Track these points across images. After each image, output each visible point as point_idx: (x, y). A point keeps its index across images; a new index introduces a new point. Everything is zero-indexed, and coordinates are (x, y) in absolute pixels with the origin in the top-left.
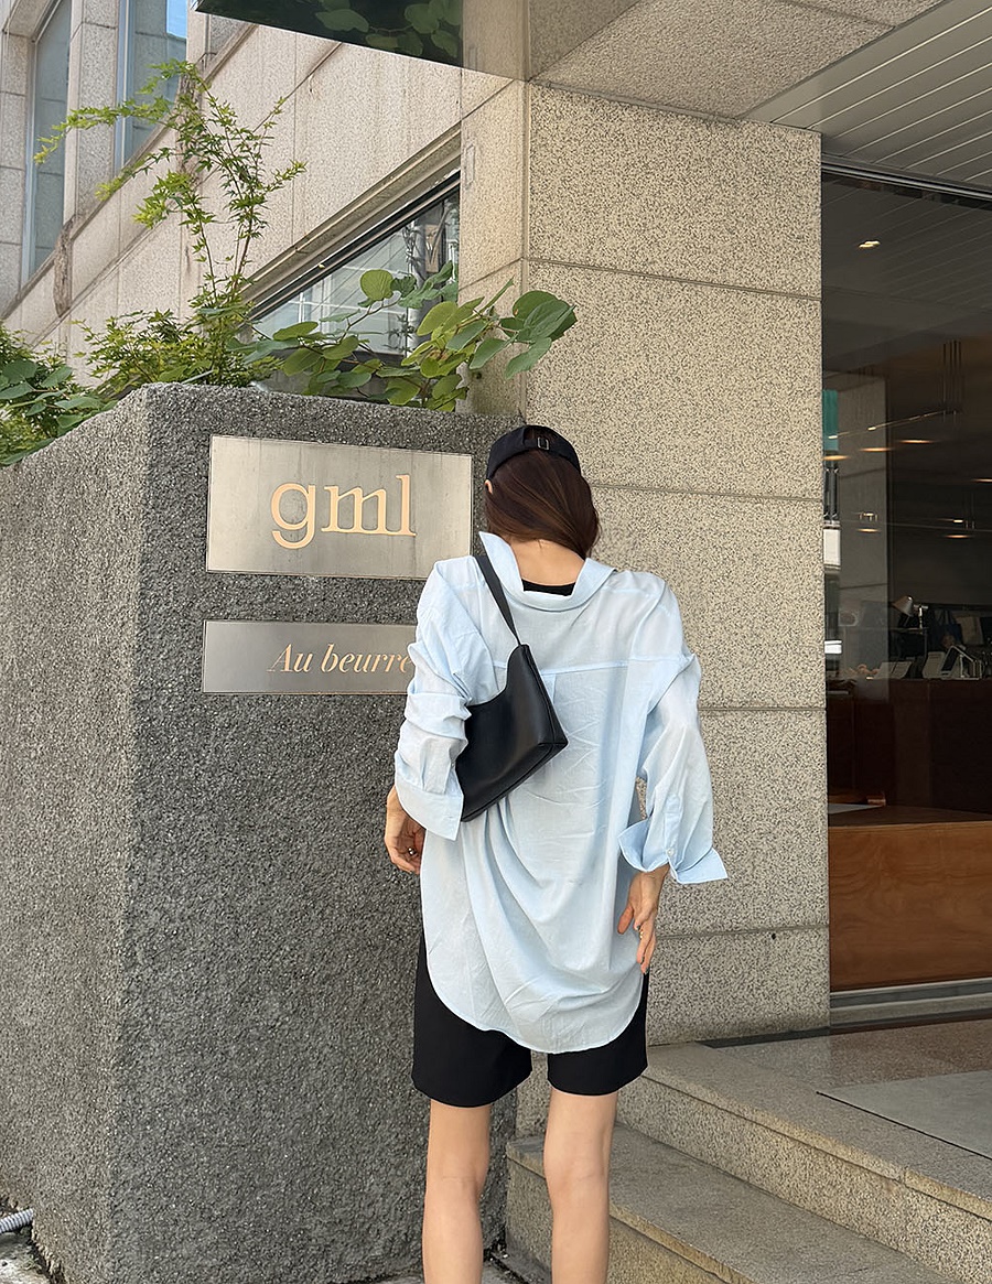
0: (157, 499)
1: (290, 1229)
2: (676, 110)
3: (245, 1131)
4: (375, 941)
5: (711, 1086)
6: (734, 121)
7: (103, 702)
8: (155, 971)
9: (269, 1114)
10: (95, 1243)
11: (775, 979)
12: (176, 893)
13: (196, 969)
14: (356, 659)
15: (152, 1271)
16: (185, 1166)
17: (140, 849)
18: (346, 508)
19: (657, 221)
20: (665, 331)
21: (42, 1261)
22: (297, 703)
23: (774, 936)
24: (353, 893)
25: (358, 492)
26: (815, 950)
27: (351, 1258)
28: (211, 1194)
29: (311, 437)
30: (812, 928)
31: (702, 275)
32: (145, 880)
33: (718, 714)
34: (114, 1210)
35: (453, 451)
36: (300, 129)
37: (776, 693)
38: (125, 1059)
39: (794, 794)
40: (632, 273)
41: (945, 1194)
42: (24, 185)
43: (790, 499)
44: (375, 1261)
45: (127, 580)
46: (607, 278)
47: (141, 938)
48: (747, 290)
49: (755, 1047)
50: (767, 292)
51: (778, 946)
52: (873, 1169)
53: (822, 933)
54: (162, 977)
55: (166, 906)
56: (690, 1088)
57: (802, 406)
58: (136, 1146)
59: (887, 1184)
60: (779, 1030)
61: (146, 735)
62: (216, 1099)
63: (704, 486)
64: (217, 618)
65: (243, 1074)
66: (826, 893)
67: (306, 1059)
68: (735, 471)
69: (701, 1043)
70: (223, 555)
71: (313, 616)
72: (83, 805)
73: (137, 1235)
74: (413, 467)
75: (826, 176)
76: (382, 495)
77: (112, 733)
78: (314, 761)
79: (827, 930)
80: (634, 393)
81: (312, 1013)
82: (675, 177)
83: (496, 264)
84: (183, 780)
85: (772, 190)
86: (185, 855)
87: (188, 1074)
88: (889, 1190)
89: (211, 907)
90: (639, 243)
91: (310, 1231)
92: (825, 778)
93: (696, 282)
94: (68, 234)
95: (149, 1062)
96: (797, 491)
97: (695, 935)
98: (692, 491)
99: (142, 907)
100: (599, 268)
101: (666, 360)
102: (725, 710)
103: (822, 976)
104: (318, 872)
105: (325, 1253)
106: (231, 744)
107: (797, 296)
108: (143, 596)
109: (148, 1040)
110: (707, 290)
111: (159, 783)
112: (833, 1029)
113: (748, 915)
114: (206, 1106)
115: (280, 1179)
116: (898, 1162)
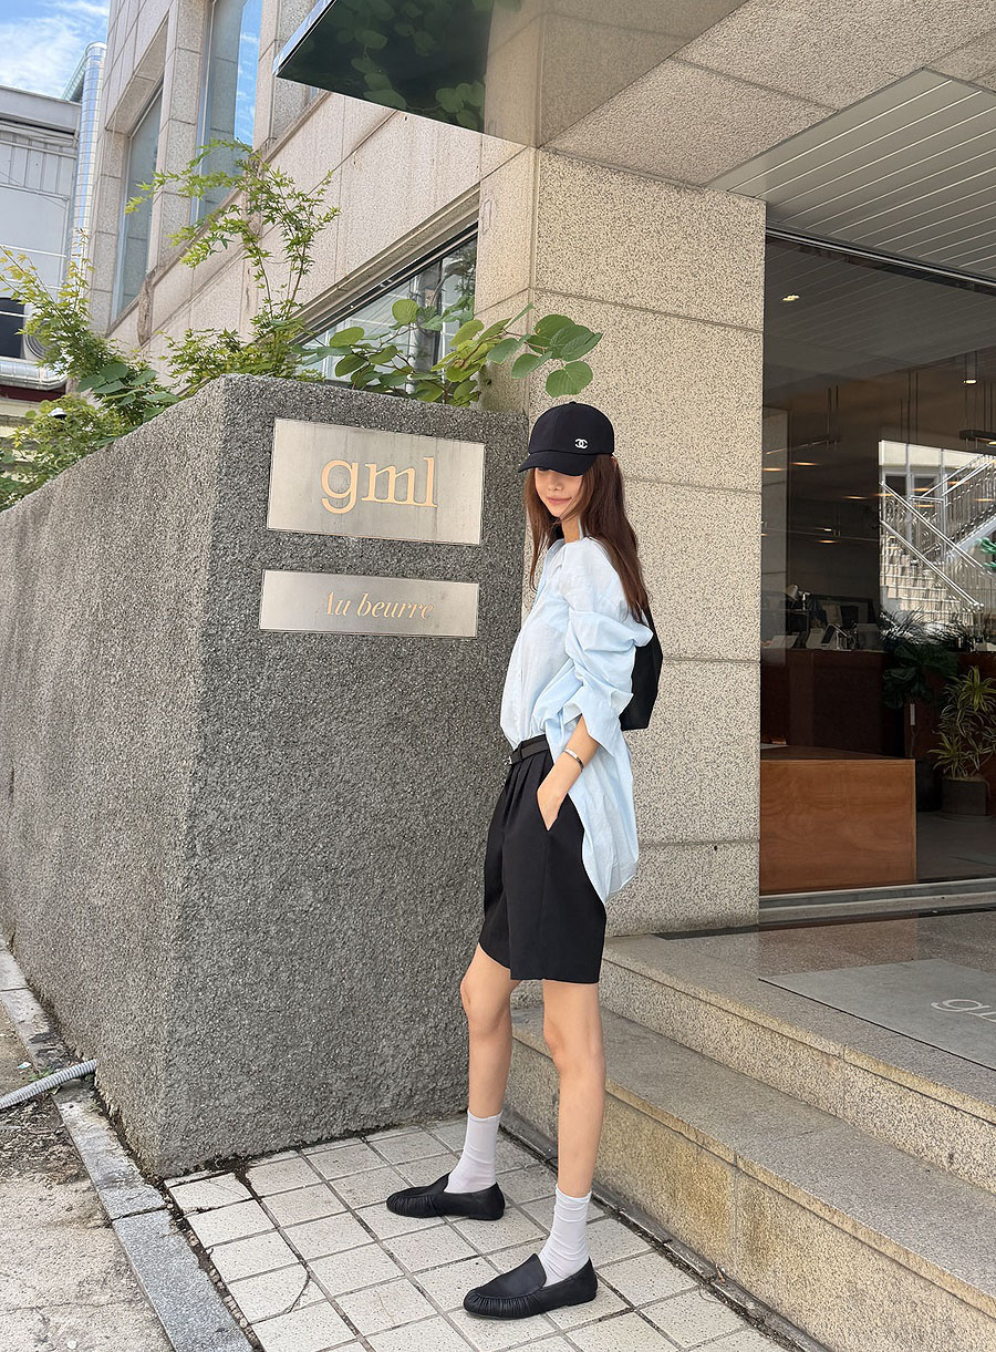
0: (229, 468)
1: (315, 1084)
3: (281, 999)
4: (393, 842)
5: (669, 971)
6: (699, 188)
7: (176, 636)
8: (211, 862)
9: (301, 985)
10: (150, 1091)
11: (716, 883)
12: (231, 796)
13: (245, 860)
14: (386, 606)
15: (198, 1116)
16: (228, 1029)
17: (203, 758)
18: (382, 482)
19: (637, 264)
20: (641, 352)
21: (103, 1104)
22: (337, 641)
23: (716, 848)
24: (376, 801)
25: (392, 470)
26: (749, 861)
27: (365, 1109)
28: (251, 1052)
29: (356, 423)
30: (747, 842)
31: (670, 308)
32: (206, 785)
33: (675, 662)
34: (169, 1064)
35: (469, 440)
36: (345, 192)
37: (721, 647)
38: (184, 935)
39: (734, 731)
40: (616, 304)
41: (881, 1070)
42: (117, 247)
43: (736, 490)
44: (384, 1112)
45: (202, 535)
46: (596, 307)
47: (200, 833)
48: (705, 322)
49: (700, 940)
50: (722, 325)
51: (719, 856)
52: (816, 1046)
53: (754, 847)
54: (217, 866)
55: (222, 807)
56: (652, 973)
57: (746, 417)
58: (189, 1009)
59: (828, 1059)
60: (718, 926)
61: (212, 664)
62: (257, 971)
63: (667, 478)
64: (274, 568)
65: (280, 951)
66: (759, 814)
67: (334, 939)
68: (693, 466)
69: (656, 934)
70: (280, 517)
71: (352, 570)
72: (154, 722)
73: (187, 1086)
74: (437, 452)
75: (769, 240)
76: (411, 473)
77: (183, 662)
78: (349, 689)
79: (760, 844)
81: (339, 901)
82: (652, 229)
83: (507, 294)
84: (240, 702)
85: (727, 244)
86: (239, 764)
87: (235, 949)
88: (829, 1065)
89: (259, 810)
90: (622, 281)
91: (331, 1085)
92: (759, 718)
93: (666, 314)
94: (151, 282)
95: (203, 938)
96: (742, 485)
99: (202, 807)
100: (590, 299)
101: (641, 374)
102: (681, 659)
103: (753, 882)
104: (349, 782)
105: (343, 1103)
106: (282, 673)
107: (745, 329)
108: (214, 547)
109: (204, 919)
110: (674, 320)
111: (221, 703)
112: (762, 927)
113: (697, 829)
114: (249, 977)
115: (308, 1041)
116: (837, 1040)
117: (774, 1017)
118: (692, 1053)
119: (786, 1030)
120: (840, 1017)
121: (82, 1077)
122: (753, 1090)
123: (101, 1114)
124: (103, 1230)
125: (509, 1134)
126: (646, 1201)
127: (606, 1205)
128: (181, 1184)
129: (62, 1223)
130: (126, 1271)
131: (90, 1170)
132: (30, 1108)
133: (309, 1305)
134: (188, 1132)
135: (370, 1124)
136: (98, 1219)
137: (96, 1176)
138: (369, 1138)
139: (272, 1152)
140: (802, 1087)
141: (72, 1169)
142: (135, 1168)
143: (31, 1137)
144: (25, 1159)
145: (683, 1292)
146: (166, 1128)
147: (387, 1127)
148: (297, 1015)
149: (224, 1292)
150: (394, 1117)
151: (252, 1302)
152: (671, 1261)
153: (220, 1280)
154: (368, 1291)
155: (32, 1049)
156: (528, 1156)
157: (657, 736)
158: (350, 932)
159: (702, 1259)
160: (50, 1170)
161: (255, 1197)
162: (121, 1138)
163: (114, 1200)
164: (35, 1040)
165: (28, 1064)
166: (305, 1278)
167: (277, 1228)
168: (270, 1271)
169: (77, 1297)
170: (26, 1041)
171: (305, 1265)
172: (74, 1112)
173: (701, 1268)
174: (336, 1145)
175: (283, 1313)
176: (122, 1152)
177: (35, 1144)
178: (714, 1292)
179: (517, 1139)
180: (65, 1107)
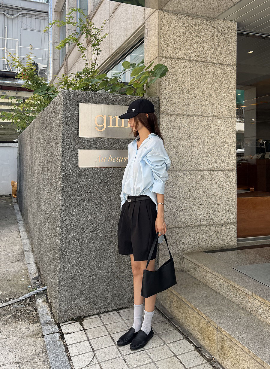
0: (66, 119)
1: (103, 296)
2: (198, 17)
3: (91, 273)
5: (205, 265)
6: (214, 19)
7: (56, 168)
8: (68, 235)
9: (97, 269)
11: (223, 236)
12: (73, 216)
13: (79, 234)
14: (117, 158)
15: (69, 306)
16: (76, 282)
17: (64, 205)
18: (114, 121)
19: (193, 46)
20: (195, 75)
21: (48, 299)
22: (102, 169)
23: (223, 226)
26: (233, 229)
27: (118, 303)
28: (83, 288)
29: (105, 103)
30: (233, 224)
31: (205, 60)
32: (65, 213)
33: (209, 171)
36: (111, 27)
37: (223, 166)
38: (61, 256)
39: (228, 191)
40: (187, 60)
43: (228, 117)
44: (125, 303)
46: (180, 61)
47: (64, 227)
48: (217, 64)
49: (217, 253)
50: (222, 64)
51: (224, 228)
52: (244, 291)
53: (235, 225)
54: (70, 236)
55: (71, 219)
56: (200, 265)
58: (64, 277)
59: (248, 296)
60: (224, 249)
61: (64, 178)
62: (84, 265)
63: (205, 114)
64: (82, 149)
65: (90, 259)
66: (236, 215)
67: (106, 256)
68: (213, 110)
69: (204, 252)
70: (82, 134)
71: (106, 148)
72: (53, 193)
73: (65, 298)
75: (238, 34)
77: (58, 177)
78: (107, 184)
79: (237, 224)
80: (187, 91)
81: (107, 245)
82: (198, 34)
83: (152, 59)
84: (74, 189)
85: (224, 37)
86: (75, 207)
87: (77, 259)
89: (82, 219)
90: (189, 52)
91: (107, 297)
92: (236, 187)
93: (204, 62)
94: (66, 57)
95: (67, 257)
96: (230, 115)
97: (203, 226)
98: (202, 116)
99: (64, 219)
100: (178, 59)
101: (196, 82)
102: (211, 170)
103: (235, 235)
104: (108, 210)
105: (111, 302)
106: (86, 180)
107: (230, 65)
108: (63, 143)
109: (67, 251)
110: (206, 64)
111: (68, 189)
112: (238, 248)
113: (216, 221)
114: (81, 267)
115: (100, 284)
116: (251, 290)
117: (233, 282)
118: (211, 290)
119: (236, 286)
120: (254, 282)
121: (44, 291)
122: (227, 303)
123: (47, 302)
124: (41, 339)
125: (159, 311)
126: (194, 334)
127: (185, 335)
128: (64, 325)
129: (30, 336)
130: (45, 352)
131: (41, 319)
132: (28, 300)
133: (93, 365)
134: (66, 310)
135: (120, 307)
136: (40, 336)
137: (42, 321)
138: (119, 311)
139: (91, 315)
140: (241, 303)
141: (36, 319)
142: (53, 319)
143: (27, 309)
144: (24, 316)
145: (202, 364)
146: (60, 309)
147: (126, 308)
148: (96, 278)
149: (70, 360)
150: (128, 305)
151: (77, 363)
152: (200, 354)
153: (70, 356)
154: (110, 361)
155: (32, 282)
156: (163, 318)
157: (204, 194)
158: (111, 253)
159: (209, 353)
160: (30, 319)
161: (84, 330)
162: (51, 310)
163: (46, 329)
164: (33, 279)
165: (31, 286)
166: (93, 356)
167: (88, 339)
168: (84, 353)
169: (30, 360)
170: (31, 279)
171: (94, 352)
172: (40, 301)
173: (208, 356)
174: (110, 313)
175: (85, 367)
176: (50, 314)
177: (28, 311)
178: (211, 364)
179: (162, 313)
180: (38, 300)
